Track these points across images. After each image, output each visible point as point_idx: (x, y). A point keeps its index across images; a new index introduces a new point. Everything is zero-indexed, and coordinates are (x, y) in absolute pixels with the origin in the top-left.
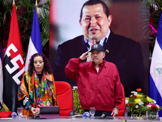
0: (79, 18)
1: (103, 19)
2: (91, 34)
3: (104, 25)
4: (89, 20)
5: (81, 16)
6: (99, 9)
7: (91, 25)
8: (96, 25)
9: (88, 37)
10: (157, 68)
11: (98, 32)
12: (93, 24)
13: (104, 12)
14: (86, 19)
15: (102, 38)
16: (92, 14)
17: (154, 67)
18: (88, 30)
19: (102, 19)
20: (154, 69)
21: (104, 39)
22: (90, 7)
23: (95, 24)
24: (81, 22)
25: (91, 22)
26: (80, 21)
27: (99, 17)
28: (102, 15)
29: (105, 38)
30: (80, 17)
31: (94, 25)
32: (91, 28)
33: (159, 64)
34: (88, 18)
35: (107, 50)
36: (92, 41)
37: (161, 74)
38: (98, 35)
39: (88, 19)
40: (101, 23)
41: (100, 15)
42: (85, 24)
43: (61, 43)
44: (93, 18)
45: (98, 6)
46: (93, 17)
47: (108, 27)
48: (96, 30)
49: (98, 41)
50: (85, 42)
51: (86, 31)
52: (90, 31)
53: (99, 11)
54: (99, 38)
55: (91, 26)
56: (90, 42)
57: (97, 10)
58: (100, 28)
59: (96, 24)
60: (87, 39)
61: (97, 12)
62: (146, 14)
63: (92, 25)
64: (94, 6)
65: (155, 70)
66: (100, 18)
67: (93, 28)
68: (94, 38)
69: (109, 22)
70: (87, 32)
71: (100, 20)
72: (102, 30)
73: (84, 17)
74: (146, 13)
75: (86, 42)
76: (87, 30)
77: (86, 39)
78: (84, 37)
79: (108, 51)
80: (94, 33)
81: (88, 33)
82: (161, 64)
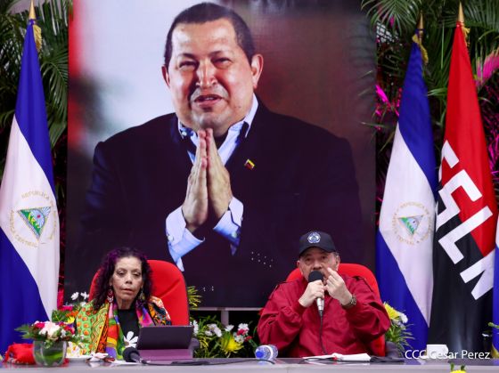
0: (162, 62)
1: (237, 64)
2: (199, 109)
3: (238, 84)
4: (192, 68)
5: (168, 56)
6: (222, 34)
7: (197, 84)
8: (214, 84)
9: (189, 119)
10: (405, 216)
11: (220, 104)
12: (205, 81)
13: (239, 45)
14: (182, 64)
15: (232, 125)
16: (200, 49)
17: (395, 214)
18: (189, 98)
19: (232, 67)
20: (394, 218)
21: (239, 126)
23: (212, 80)
24: (166, 74)
25: (200, 73)
27: (223, 60)
28: (232, 52)
29: (242, 122)
30: (164, 59)
31: (208, 83)
32: (198, 93)
33: (409, 204)
34: (190, 60)
35: (248, 161)
36: (204, 133)
37: (415, 234)
38: (221, 113)
39: (188, 64)
40: (231, 77)
41: (227, 55)
42: (178, 80)
43: (105, 137)
44: (206, 62)
45: (220, 25)
46: (204, 60)
47: (252, 91)
48: (216, 97)
49: (222, 132)
50: (180, 136)
51: (183, 101)
52: (195, 101)
53: (223, 41)
54: (225, 122)
55: (198, 87)
56: (195, 134)
57: (215, 39)
58: (226, 91)
59: (215, 81)
60: (188, 125)
61: (215, 42)
62: (366, 54)
63: (201, 84)
64: (208, 24)
65: (397, 221)
66: (226, 63)
67: (206, 93)
68: (209, 122)
69: (254, 74)
70: (186, 103)
71: (228, 67)
72: (233, 100)
73: (176, 57)
74: (367, 49)
75: (184, 134)
76: (186, 99)
77: (183, 126)
78: (177, 119)
79: (253, 165)
80: (208, 109)
81: (190, 106)
82: (418, 205)
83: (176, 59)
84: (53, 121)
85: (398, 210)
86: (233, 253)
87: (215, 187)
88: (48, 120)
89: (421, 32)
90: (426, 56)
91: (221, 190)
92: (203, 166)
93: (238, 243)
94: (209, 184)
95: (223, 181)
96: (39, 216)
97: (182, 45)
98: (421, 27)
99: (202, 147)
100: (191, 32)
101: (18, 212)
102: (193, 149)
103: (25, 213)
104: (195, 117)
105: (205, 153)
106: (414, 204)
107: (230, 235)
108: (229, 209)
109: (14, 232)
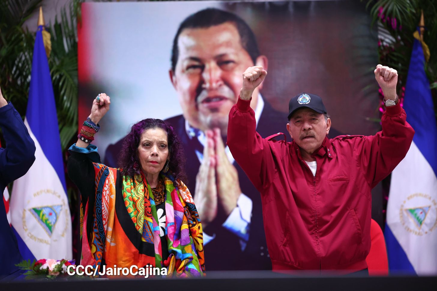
0: (168, 65)
1: (242, 66)
2: (205, 110)
4: (198, 71)
5: (174, 60)
7: (204, 86)
8: (220, 86)
9: (196, 119)
11: (226, 104)
12: (211, 83)
13: (243, 47)
14: (188, 67)
16: (206, 52)
17: (402, 206)
18: (196, 100)
19: (237, 68)
20: (401, 210)
22: (200, 31)
23: (217, 81)
24: (174, 78)
25: (206, 76)
26: (172, 73)
27: (228, 62)
28: (236, 54)
30: (171, 62)
31: (214, 85)
32: (204, 95)
33: (417, 195)
34: (196, 63)
36: (211, 133)
37: (423, 226)
39: (194, 67)
40: (236, 79)
41: (232, 57)
42: (186, 83)
43: (115, 140)
44: (212, 65)
45: (225, 29)
46: (209, 62)
47: (257, 91)
48: (222, 98)
50: (188, 136)
51: (190, 103)
52: (203, 102)
53: (228, 44)
55: (205, 89)
56: (202, 135)
57: (221, 42)
58: (231, 93)
59: (221, 82)
60: (195, 126)
61: (220, 45)
62: (367, 52)
63: (207, 85)
64: (213, 29)
65: (405, 214)
66: (231, 65)
67: (212, 94)
68: (216, 123)
70: (193, 105)
71: (233, 69)
73: (183, 61)
74: (369, 48)
75: (192, 134)
76: (193, 100)
77: (191, 127)
78: (184, 120)
80: (214, 110)
81: (197, 108)
82: (425, 196)
83: (182, 62)
84: (64, 125)
85: (405, 202)
86: (243, 248)
87: (224, 184)
88: (59, 123)
89: (422, 29)
90: (428, 52)
91: (230, 188)
92: (211, 165)
93: (247, 239)
94: (217, 182)
95: (231, 179)
96: (51, 214)
97: (188, 49)
98: (422, 23)
99: (209, 146)
100: (196, 37)
101: (30, 210)
102: (201, 148)
103: (37, 211)
104: (202, 118)
105: (212, 152)
106: (420, 195)
107: (239, 232)
108: (237, 206)
109: (26, 230)
